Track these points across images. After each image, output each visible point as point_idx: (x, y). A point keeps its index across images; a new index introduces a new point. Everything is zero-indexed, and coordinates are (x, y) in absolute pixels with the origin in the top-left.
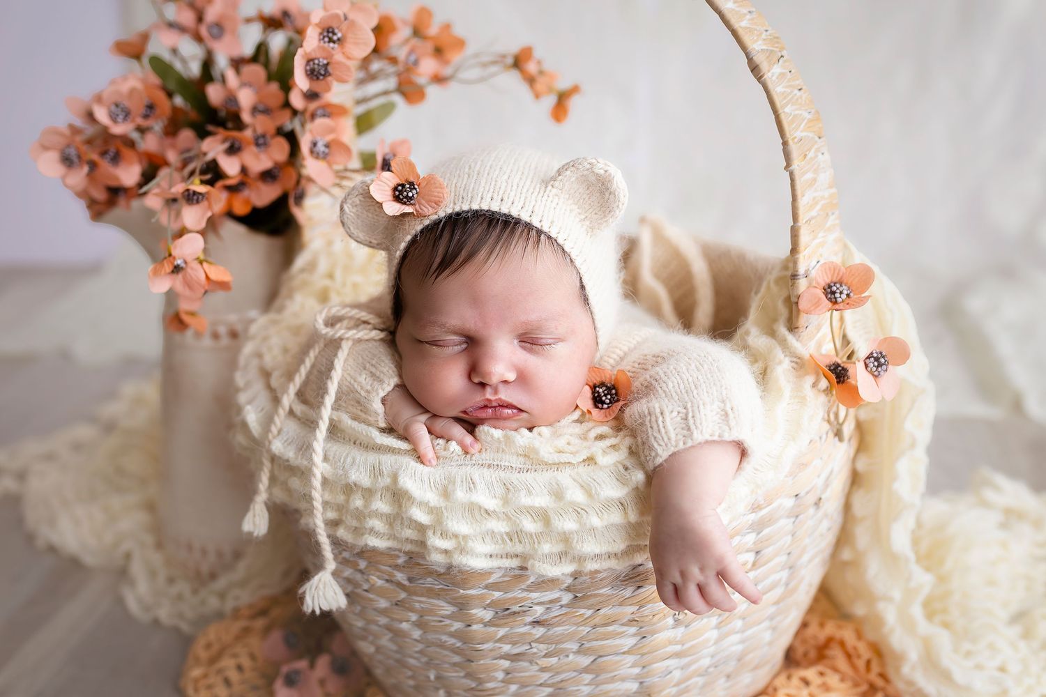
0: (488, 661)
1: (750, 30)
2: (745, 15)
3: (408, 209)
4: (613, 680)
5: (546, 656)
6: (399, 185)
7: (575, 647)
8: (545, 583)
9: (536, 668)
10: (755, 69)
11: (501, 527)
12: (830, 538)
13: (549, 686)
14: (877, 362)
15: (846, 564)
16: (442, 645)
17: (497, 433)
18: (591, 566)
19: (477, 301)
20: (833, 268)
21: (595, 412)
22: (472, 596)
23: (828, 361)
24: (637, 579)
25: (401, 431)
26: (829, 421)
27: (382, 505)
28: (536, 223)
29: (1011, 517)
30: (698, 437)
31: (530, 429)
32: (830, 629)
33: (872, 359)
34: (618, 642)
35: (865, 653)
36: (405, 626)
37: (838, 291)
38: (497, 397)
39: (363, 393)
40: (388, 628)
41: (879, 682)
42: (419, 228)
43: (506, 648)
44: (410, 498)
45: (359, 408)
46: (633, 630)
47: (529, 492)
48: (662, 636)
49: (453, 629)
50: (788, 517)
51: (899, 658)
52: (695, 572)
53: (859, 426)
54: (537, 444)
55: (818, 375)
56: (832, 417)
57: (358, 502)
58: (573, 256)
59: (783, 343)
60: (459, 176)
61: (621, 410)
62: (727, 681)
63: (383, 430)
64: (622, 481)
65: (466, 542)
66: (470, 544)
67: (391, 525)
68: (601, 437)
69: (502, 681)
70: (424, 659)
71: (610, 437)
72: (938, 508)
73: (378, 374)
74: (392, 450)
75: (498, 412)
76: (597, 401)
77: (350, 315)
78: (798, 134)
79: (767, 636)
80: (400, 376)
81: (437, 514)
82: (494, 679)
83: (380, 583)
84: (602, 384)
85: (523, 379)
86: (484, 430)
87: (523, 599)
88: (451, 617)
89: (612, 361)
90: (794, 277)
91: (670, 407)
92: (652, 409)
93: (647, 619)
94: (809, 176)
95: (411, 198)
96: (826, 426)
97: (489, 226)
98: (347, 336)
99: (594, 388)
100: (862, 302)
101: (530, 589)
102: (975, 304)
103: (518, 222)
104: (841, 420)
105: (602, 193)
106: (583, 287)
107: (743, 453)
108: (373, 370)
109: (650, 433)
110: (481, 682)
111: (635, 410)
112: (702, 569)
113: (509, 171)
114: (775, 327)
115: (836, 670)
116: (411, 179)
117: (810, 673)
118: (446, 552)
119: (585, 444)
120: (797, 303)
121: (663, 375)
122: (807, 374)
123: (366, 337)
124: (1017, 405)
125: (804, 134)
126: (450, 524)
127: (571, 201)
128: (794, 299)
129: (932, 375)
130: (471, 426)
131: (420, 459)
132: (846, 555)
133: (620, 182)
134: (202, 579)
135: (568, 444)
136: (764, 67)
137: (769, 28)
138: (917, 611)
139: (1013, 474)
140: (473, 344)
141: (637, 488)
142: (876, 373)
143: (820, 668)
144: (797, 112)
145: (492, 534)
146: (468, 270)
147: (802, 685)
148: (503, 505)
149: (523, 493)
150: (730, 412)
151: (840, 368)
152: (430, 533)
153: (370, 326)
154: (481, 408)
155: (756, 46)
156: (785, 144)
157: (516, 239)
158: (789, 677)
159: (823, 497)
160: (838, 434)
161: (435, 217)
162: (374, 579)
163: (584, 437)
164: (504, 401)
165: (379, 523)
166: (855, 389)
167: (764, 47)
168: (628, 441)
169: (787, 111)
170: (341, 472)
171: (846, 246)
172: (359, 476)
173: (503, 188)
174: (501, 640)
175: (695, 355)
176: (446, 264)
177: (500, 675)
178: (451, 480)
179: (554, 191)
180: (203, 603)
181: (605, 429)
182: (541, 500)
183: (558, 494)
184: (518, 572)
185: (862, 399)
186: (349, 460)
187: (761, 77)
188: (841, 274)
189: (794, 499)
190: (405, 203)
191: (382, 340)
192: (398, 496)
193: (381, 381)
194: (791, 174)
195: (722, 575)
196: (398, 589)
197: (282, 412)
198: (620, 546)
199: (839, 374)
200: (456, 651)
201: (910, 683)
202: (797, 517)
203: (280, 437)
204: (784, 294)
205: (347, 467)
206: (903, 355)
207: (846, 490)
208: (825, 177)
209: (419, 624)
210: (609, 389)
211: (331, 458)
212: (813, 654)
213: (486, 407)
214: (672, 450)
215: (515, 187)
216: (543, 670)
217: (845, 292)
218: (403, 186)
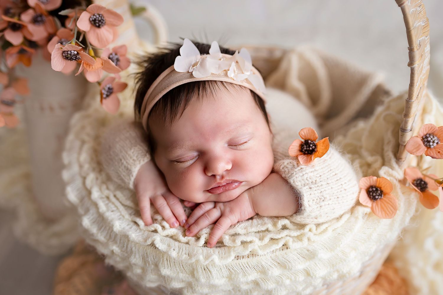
6: (375, 187)
20: (431, 127)
37: (432, 141)
38: (224, 180)
90: (404, 130)
120: (404, 146)
151: (423, 183)
156: (411, 50)
188: (435, 130)
194: (412, 69)
199: (422, 187)
213: (219, 187)
217: (436, 142)
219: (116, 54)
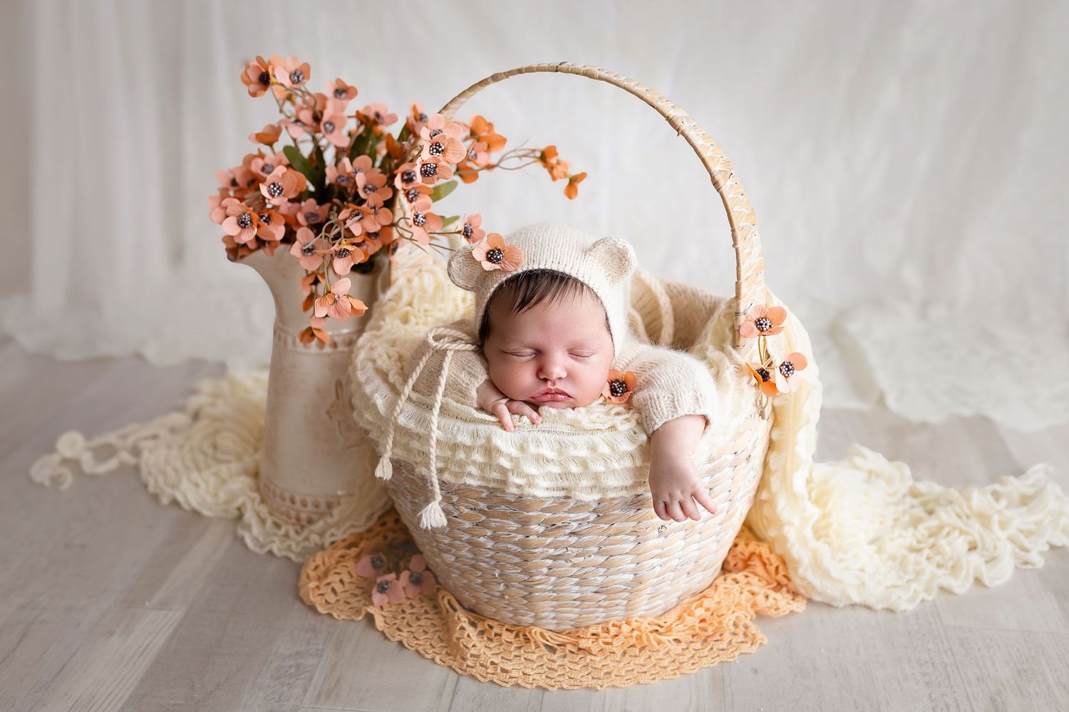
0: (538, 560)
1: (713, 158)
2: (709, 147)
3: (497, 267)
4: (618, 572)
5: (576, 556)
6: (491, 251)
7: (595, 549)
8: (580, 506)
9: (570, 564)
10: (715, 183)
11: (556, 469)
12: (754, 484)
13: (577, 577)
14: (788, 368)
15: (763, 502)
16: (508, 551)
17: (553, 411)
18: (611, 495)
19: (544, 327)
20: (762, 310)
21: (613, 398)
22: (532, 517)
23: (757, 368)
24: (638, 504)
25: (490, 410)
26: (756, 405)
27: (478, 457)
28: (581, 279)
29: (872, 475)
30: (681, 412)
31: (573, 409)
32: (753, 546)
33: (784, 367)
34: (623, 546)
35: (775, 562)
36: (482, 539)
37: (764, 324)
38: (555, 387)
39: (464, 385)
40: (469, 542)
41: (784, 581)
42: (504, 279)
43: (551, 551)
44: (499, 452)
45: (460, 395)
46: (633, 538)
47: (576, 448)
48: (650, 543)
49: (517, 539)
50: (731, 467)
51: (797, 563)
52: (678, 494)
53: (774, 409)
54: (579, 417)
55: (750, 375)
56: (758, 403)
57: (461, 455)
58: (602, 299)
59: (729, 356)
60: (529, 246)
61: (631, 397)
62: (687, 577)
63: (477, 409)
64: (633, 441)
65: (533, 480)
66: (537, 481)
67: (482, 470)
68: (618, 414)
69: (546, 575)
70: (493, 562)
71: (625, 414)
72: (823, 469)
73: (473, 373)
74: (483, 422)
75: (554, 397)
76: (613, 391)
77: (450, 334)
78: (741, 224)
79: (714, 546)
80: (488, 374)
81: (516, 462)
82: (542, 573)
83: (467, 511)
84: (617, 381)
85: (571, 376)
86: (545, 409)
87: (565, 518)
88: (516, 531)
89: (621, 366)
90: (737, 314)
91: (663, 394)
92: (651, 396)
93: (642, 530)
94: (747, 250)
95: (499, 260)
96: (755, 409)
97: (552, 280)
98: (450, 348)
99: (611, 383)
100: (779, 330)
101: (569, 511)
102: (854, 327)
103: (569, 277)
104: (763, 406)
105: (620, 260)
106: (607, 319)
107: (707, 423)
108: (470, 370)
109: (651, 411)
110: (531, 575)
111: (639, 397)
112: (682, 492)
113: (561, 244)
114: (724, 346)
115: (755, 574)
116: (499, 247)
117: (739, 576)
118: (519, 486)
119: (609, 418)
120: (739, 330)
121: (657, 375)
122: (744, 375)
123: (463, 349)
124: (881, 401)
125: (744, 224)
126: (525, 468)
127: (600, 264)
128: (737, 328)
129: (821, 378)
130: (536, 406)
131: (503, 427)
132: (764, 496)
133: (632, 254)
134: (302, 524)
135: (598, 417)
136: (721, 183)
137: (724, 155)
138: (809, 533)
139: (874, 448)
140: (540, 354)
141: (641, 445)
142: (787, 375)
143: (745, 573)
144: (740, 210)
145: (549, 474)
146: (539, 307)
147: (733, 583)
148: (558, 456)
149: (572, 448)
150: (699, 397)
151: (764, 372)
152: (510, 474)
153: (463, 341)
154: (544, 394)
155: (715, 168)
156: (733, 231)
157: (569, 288)
158: (725, 580)
159: (752, 455)
160: (762, 415)
161: (515, 273)
162: (462, 508)
163: (607, 413)
164: (559, 390)
165: (474, 469)
166: (774, 385)
167: (721, 169)
168: (636, 416)
169: (735, 210)
170: (450, 436)
171: (768, 293)
172: (464, 438)
173: (559, 255)
174: (548, 546)
175: (676, 362)
176: (524, 303)
177: (545, 570)
178: (525, 441)
179: (591, 258)
180: (307, 539)
181: (620, 409)
182: (583, 453)
183: (593, 449)
184: (562, 500)
185: (778, 391)
186: (456, 428)
187: (719, 189)
188: (766, 313)
189: (734, 455)
190: (494, 263)
191: (473, 350)
192: (490, 450)
193: (476, 377)
194: (737, 250)
195: (694, 496)
196: (480, 515)
197: (403, 398)
198: (629, 482)
199: (764, 375)
200: (516, 554)
201: (804, 579)
202: (735, 467)
203: (402, 414)
204: (730, 324)
205: (455, 432)
206: (803, 365)
207: (765, 452)
208: (757, 250)
209: (493, 538)
210: (620, 383)
211: (442, 427)
212: (740, 565)
213: (547, 393)
214: (665, 420)
215: (566, 255)
216: (574, 565)
217: (768, 324)
218: (494, 251)
219: (470, 225)
